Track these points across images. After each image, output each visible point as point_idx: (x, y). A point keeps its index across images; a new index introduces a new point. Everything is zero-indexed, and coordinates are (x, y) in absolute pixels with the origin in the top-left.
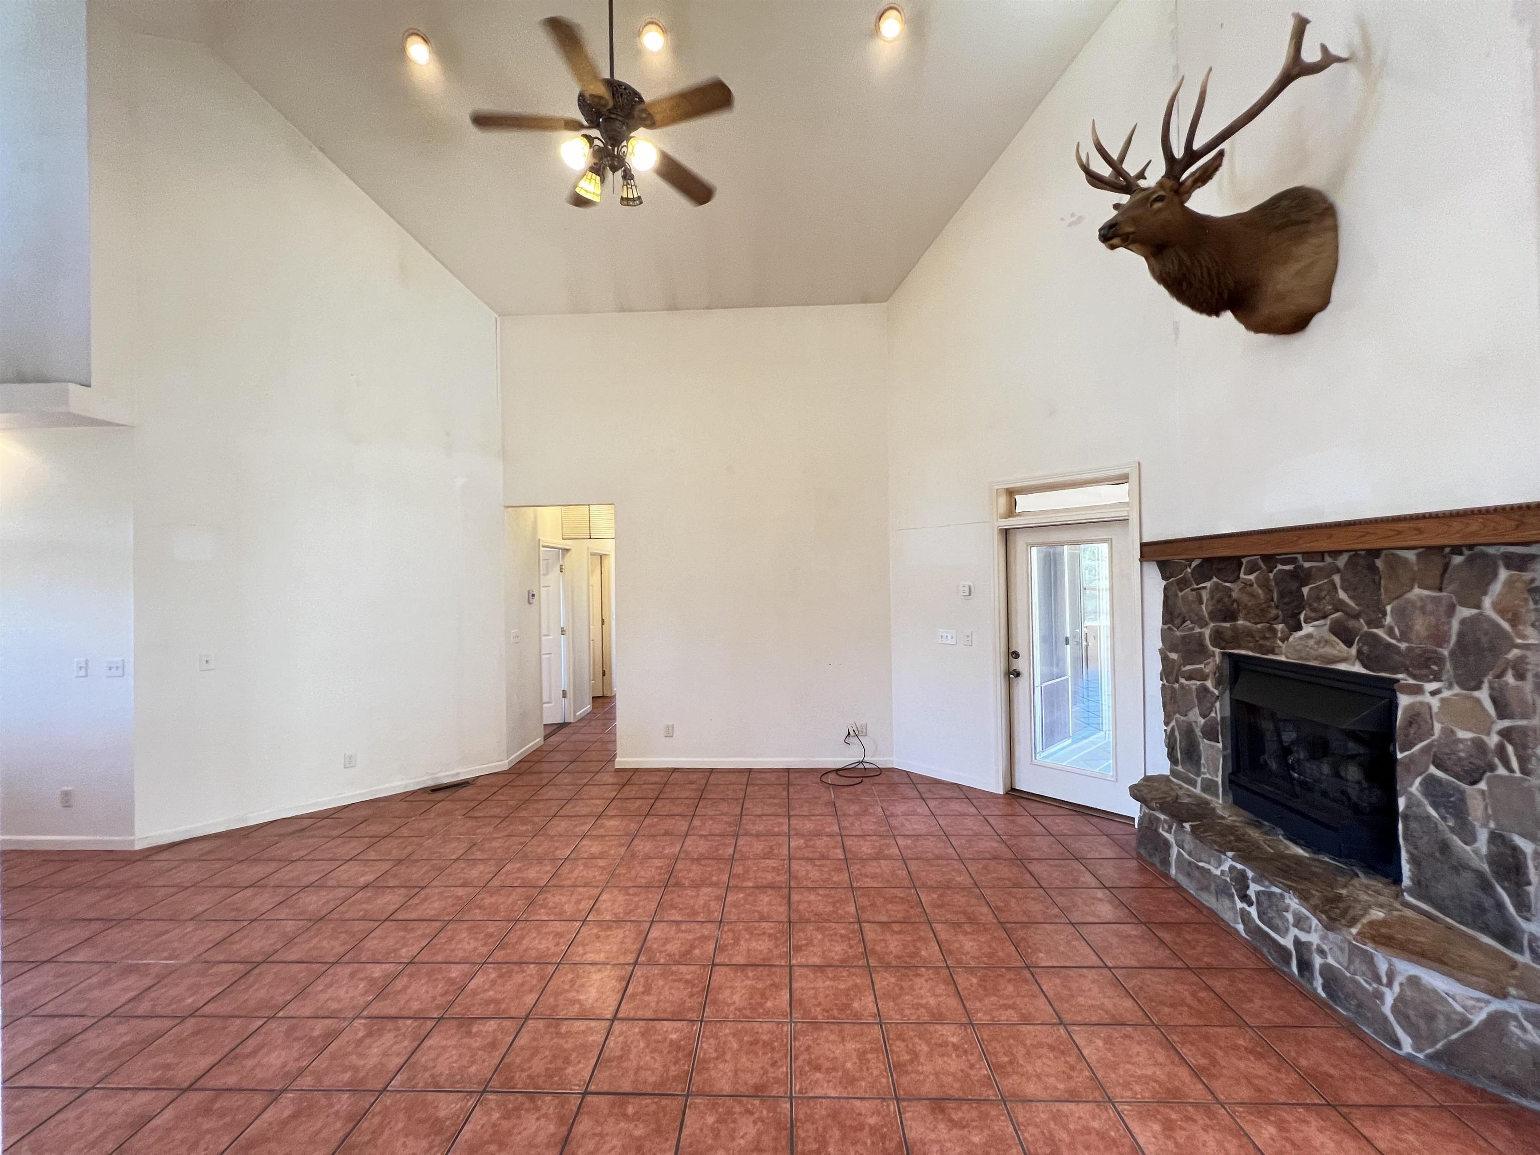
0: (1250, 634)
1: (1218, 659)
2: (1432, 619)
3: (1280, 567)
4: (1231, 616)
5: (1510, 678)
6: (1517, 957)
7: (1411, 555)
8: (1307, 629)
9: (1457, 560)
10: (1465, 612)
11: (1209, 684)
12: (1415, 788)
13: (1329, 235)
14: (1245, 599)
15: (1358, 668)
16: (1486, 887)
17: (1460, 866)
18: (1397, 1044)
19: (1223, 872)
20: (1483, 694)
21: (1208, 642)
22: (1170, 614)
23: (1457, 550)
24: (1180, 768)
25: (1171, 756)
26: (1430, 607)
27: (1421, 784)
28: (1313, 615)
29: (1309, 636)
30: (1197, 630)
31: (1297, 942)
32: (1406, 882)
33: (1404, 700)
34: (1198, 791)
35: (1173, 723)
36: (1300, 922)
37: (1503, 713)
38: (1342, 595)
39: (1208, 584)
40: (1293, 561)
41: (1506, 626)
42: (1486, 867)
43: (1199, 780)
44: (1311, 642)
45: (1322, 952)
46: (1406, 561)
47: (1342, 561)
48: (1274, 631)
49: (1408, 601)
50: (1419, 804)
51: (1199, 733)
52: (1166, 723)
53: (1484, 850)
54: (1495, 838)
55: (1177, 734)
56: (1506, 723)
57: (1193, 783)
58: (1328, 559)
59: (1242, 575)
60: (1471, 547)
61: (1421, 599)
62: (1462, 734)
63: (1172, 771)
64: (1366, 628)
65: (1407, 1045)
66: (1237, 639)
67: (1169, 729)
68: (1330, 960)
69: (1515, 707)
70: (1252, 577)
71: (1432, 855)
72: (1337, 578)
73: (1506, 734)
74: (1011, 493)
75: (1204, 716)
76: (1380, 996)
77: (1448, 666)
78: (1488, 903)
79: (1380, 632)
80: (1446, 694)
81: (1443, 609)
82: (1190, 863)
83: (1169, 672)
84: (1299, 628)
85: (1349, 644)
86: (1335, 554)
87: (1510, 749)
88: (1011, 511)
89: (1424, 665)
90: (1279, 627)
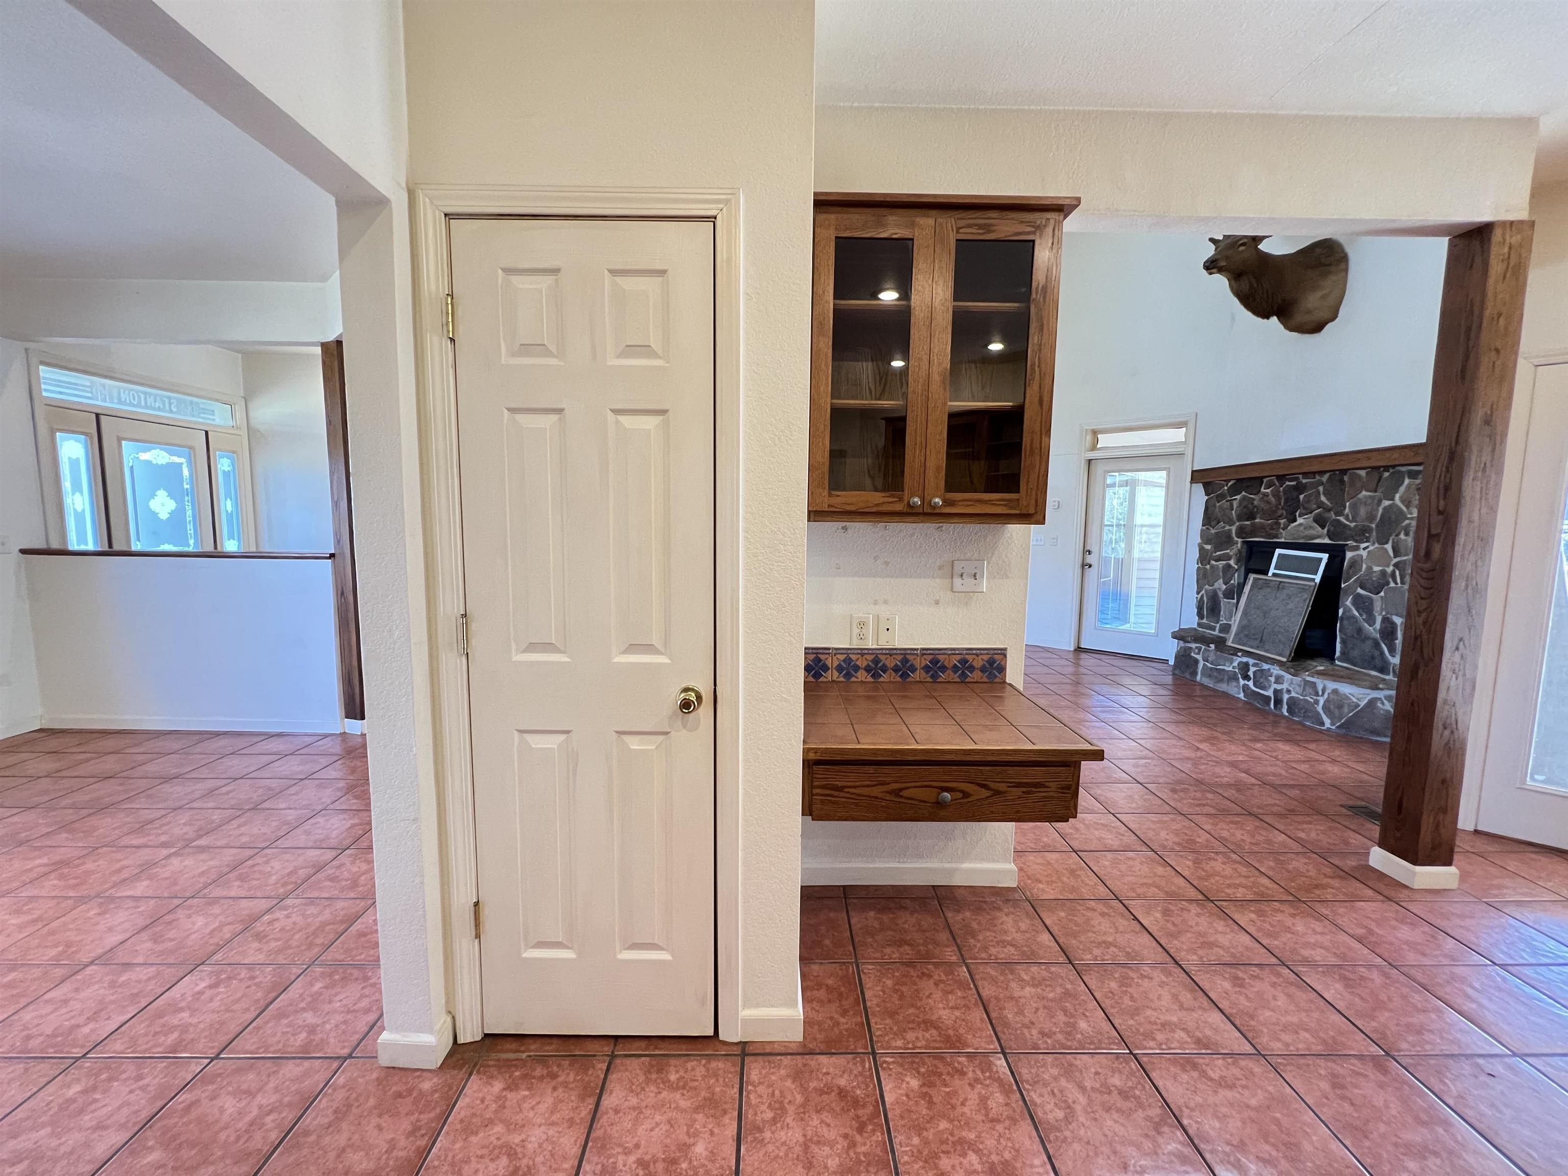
0: (1263, 527)
1: (1239, 545)
2: (1369, 508)
3: (1288, 483)
4: (1251, 517)
5: (1402, 536)
6: (1387, 677)
7: (1363, 473)
8: (1300, 520)
9: (1386, 474)
10: (1386, 503)
11: (1232, 562)
12: (1348, 603)
13: (1343, 274)
14: (1262, 505)
15: (1327, 541)
16: (1377, 645)
17: (1368, 638)
18: (1323, 724)
19: (1234, 668)
20: (1389, 547)
21: (1234, 535)
22: (1209, 518)
23: (1386, 468)
24: (1205, 621)
25: (1200, 615)
26: (1369, 501)
27: (1351, 599)
28: (1304, 512)
29: (1301, 525)
30: (1227, 528)
31: (1276, 692)
32: (1338, 654)
33: (1349, 555)
34: (1216, 633)
35: (1203, 592)
36: (1279, 680)
37: (1396, 556)
38: (1323, 498)
39: (1238, 497)
40: (1296, 479)
41: (1404, 508)
42: (1378, 636)
43: (1218, 626)
44: (1302, 528)
45: (1289, 691)
46: (1359, 476)
47: (1325, 478)
48: (1279, 524)
49: (1360, 499)
50: (1350, 610)
51: (1221, 595)
52: (1198, 593)
53: (1378, 628)
54: (1386, 620)
55: (1205, 599)
56: (1398, 559)
57: (1214, 629)
58: (1318, 477)
59: (1262, 490)
60: (1394, 467)
61: (1366, 497)
62: (1376, 569)
63: (1199, 625)
64: (1334, 517)
65: (1327, 722)
66: (1254, 531)
67: (1199, 596)
68: (1293, 694)
69: (1403, 550)
70: (1268, 491)
71: (1353, 636)
72: (1321, 489)
73: (1397, 565)
74: (1095, 433)
75: (1225, 583)
76: (1317, 702)
77: (1374, 534)
78: (1377, 653)
79: (1342, 519)
80: (1371, 548)
81: (1376, 501)
82: (1211, 668)
83: (1204, 557)
84: (1295, 520)
85: (1323, 527)
86: (1322, 473)
87: (1397, 573)
88: (1094, 448)
89: (1362, 534)
90: (1282, 521)
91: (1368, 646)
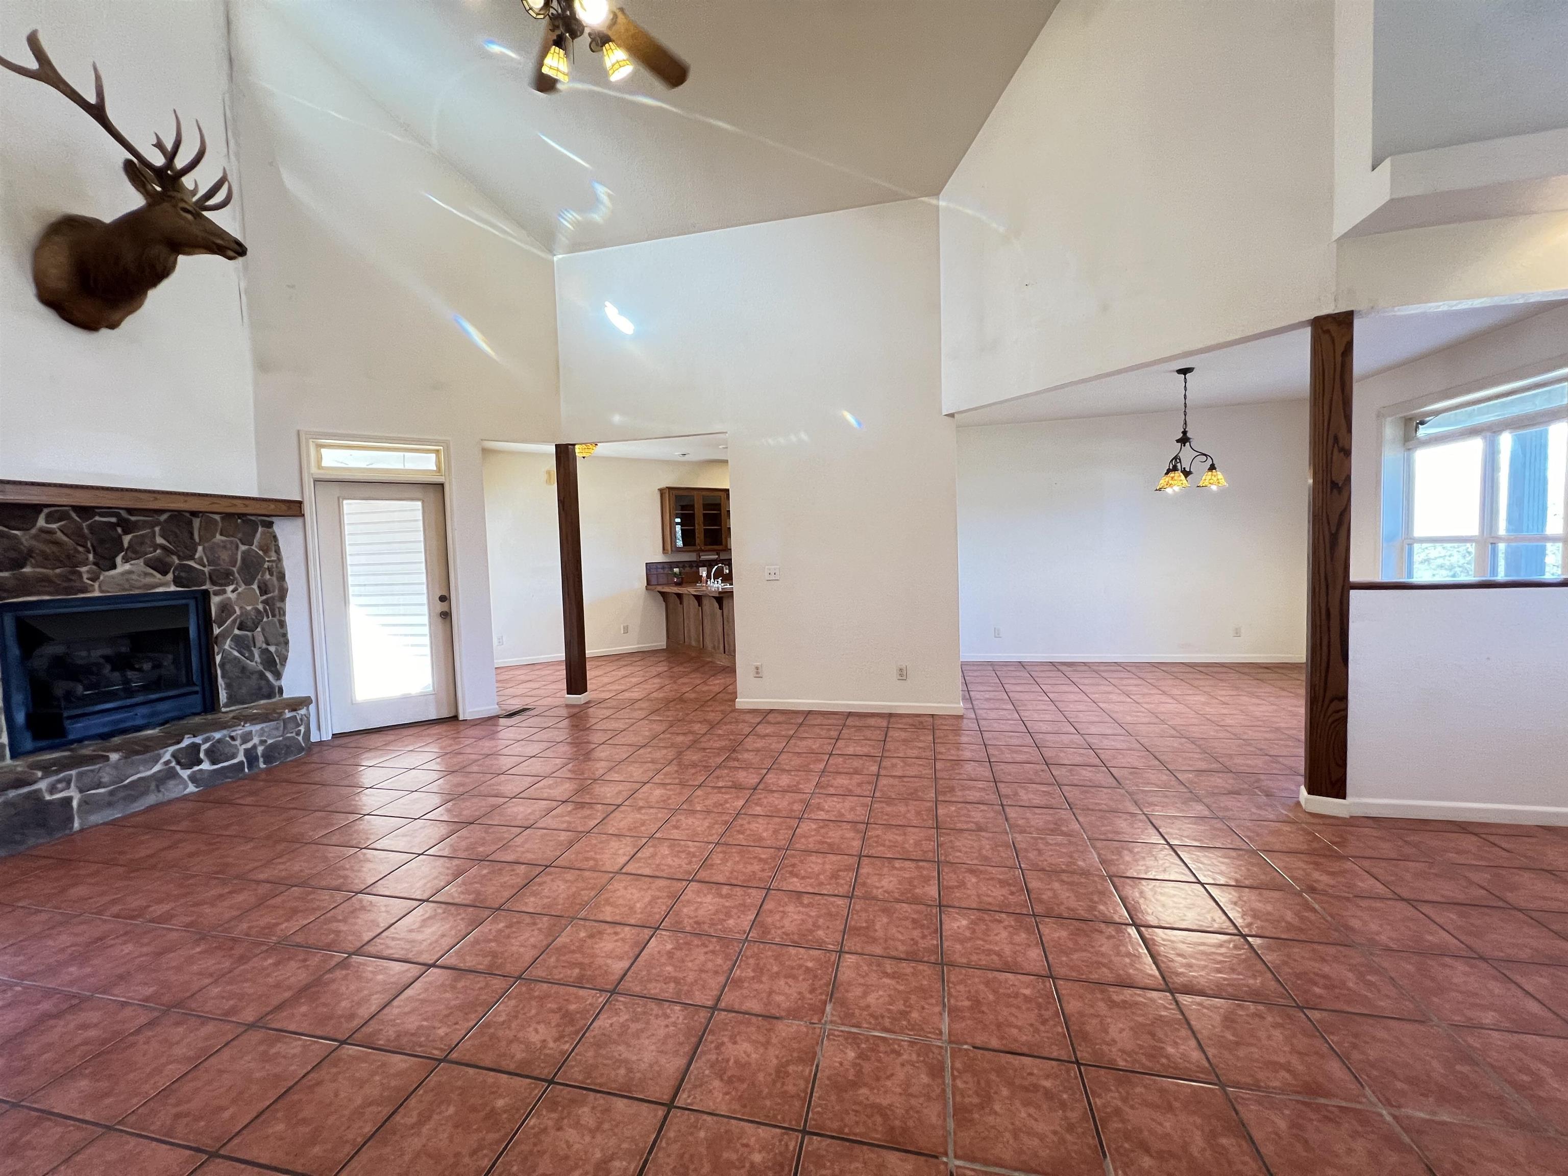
0: (45, 579)
2: (230, 552)
3: (98, 518)
5: (267, 576)
6: (274, 700)
7: (217, 517)
8: (122, 567)
9: (239, 521)
10: (243, 548)
12: (228, 645)
14: (45, 546)
15: (173, 588)
16: (262, 676)
17: (251, 674)
19: (167, 763)
20: (255, 586)
26: (229, 546)
27: (231, 640)
28: (134, 556)
29: (130, 572)
32: (224, 701)
33: (215, 600)
37: (263, 594)
38: (160, 540)
40: (115, 514)
41: (261, 553)
42: (261, 667)
44: (134, 577)
47: (164, 517)
48: (80, 574)
49: (214, 543)
50: (230, 654)
53: (258, 660)
54: (265, 652)
56: (264, 597)
59: (41, 522)
60: (244, 515)
61: (223, 541)
62: (249, 608)
64: (177, 561)
66: (26, 586)
69: (270, 588)
70: (54, 526)
73: (265, 602)
77: (237, 575)
78: (263, 683)
79: (192, 563)
80: (240, 590)
81: (234, 546)
82: (111, 793)
84: (114, 567)
85: (164, 573)
86: (161, 511)
87: (267, 608)
89: (222, 578)
90: (84, 569)
91: (254, 681)
